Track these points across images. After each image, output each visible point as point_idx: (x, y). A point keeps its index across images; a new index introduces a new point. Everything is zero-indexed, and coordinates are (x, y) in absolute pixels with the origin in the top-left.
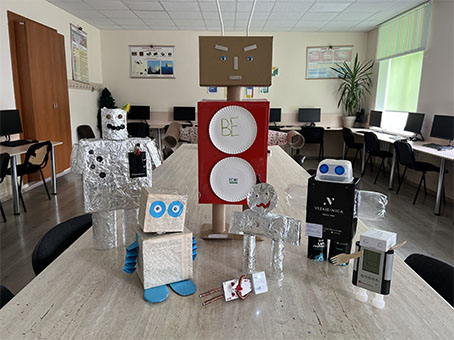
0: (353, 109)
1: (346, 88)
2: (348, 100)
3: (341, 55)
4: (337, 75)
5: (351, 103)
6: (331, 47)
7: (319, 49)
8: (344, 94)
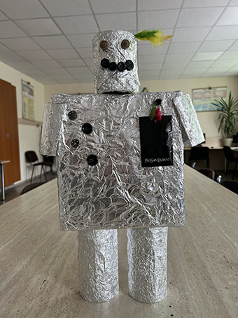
0: (230, 133)
1: (223, 117)
2: (226, 127)
3: (218, 94)
4: (216, 108)
5: (228, 129)
6: (210, 88)
7: (201, 90)
8: (222, 121)
